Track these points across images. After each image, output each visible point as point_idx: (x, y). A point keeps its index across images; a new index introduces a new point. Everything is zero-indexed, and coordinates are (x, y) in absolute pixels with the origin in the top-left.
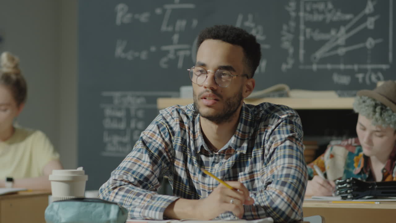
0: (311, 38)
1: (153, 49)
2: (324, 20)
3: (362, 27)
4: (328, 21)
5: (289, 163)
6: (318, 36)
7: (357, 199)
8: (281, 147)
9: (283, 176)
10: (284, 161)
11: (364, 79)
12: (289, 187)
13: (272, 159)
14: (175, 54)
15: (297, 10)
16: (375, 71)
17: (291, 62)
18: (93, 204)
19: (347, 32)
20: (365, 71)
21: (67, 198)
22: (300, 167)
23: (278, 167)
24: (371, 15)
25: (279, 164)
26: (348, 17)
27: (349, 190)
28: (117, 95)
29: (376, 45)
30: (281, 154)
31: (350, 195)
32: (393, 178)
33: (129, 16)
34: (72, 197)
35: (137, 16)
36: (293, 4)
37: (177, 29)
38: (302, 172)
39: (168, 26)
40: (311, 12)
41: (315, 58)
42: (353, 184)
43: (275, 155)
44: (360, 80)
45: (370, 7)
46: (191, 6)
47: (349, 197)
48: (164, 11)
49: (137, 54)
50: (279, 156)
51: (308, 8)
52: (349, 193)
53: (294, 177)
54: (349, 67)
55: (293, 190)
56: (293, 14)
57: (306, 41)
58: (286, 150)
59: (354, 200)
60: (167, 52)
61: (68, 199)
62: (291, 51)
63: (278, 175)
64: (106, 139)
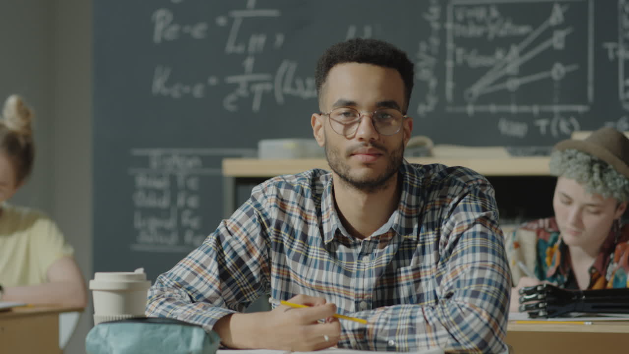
0: (465, 63)
1: (213, 81)
2: (486, 34)
3: (545, 46)
4: (491, 36)
5: (481, 261)
6: (476, 60)
7: (554, 317)
8: (468, 233)
9: (474, 282)
10: (474, 256)
11: (548, 127)
12: (484, 299)
13: (454, 253)
14: (248, 88)
15: (443, 19)
16: (566, 115)
17: (432, 101)
18: (164, 327)
19: (522, 54)
20: (549, 116)
21: (119, 318)
22: (499, 265)
23: (464, 266)
24: (560, 27)
25: (465, 261)
26: (523, 30)
27: (542, 302)
28: (155, 153)
29: (568, 75)
30: (469, 246)
31: (543, 311)
32: (606, 282)
33: (175, 28)
34: (127, 316)
35: (187, 29)
36: (435, 10)
37: (252, 49)
38: (504, 273)
39: (236, 44)
40: (465, 22)
41: (471, 95)
42: (548, 293)
43: (458, 246)
44: (543, 130)
45: (557, 15)
46: (273, 13)
47: (541, 314)
48: (231, 21)
49: (187, 89)
50: (465, 248)
51: (460, 17)
52: (542, 308)
53: (490, 282)
54: (525, 109)
55: (491, 301)
56: (436, 26)
57: (456, 69)
58: (477, 238)
59: (549, 319)
60: (236, 86)
61: (121, 318)
62: (433, 83)
63: (465, 280)
64: (138, 223)
